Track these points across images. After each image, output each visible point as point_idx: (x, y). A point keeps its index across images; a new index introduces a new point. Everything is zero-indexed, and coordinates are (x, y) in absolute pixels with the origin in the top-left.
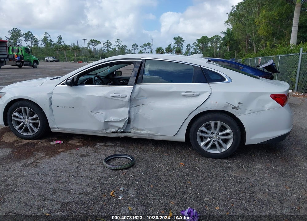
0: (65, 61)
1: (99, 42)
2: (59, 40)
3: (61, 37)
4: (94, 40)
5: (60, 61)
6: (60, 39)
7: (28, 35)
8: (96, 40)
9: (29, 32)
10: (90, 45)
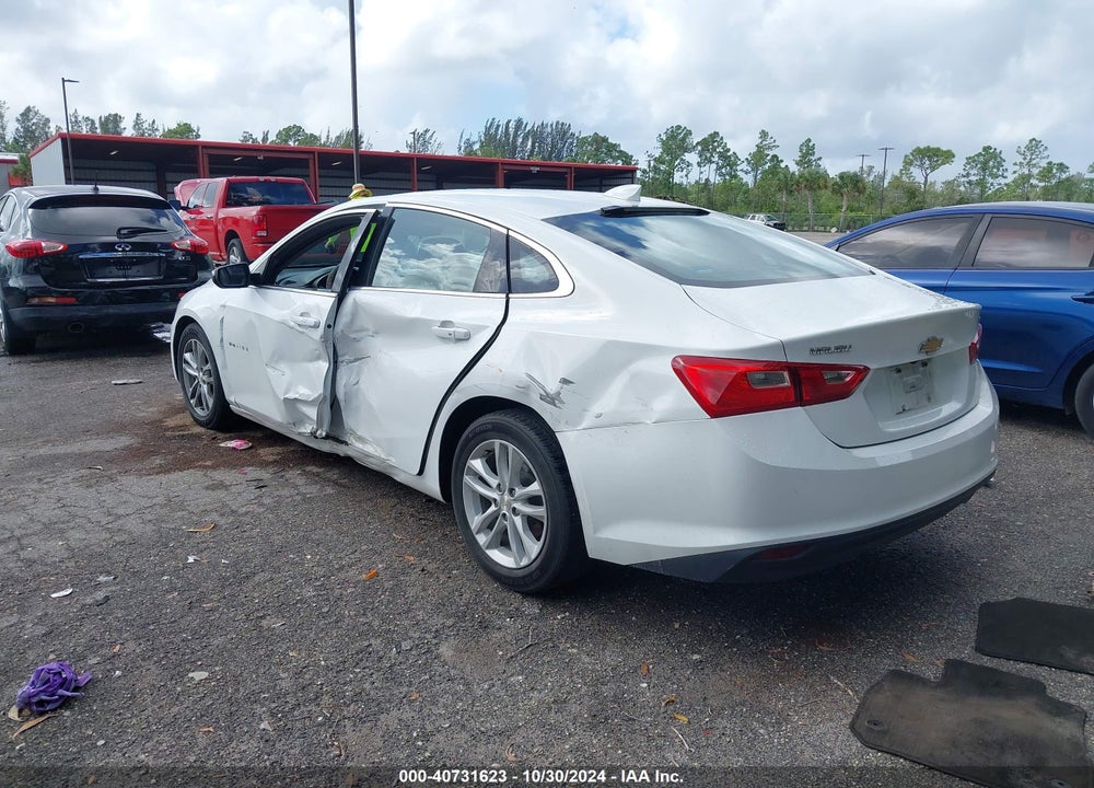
0: (806, 228)
1: (948, 156)
2: (804, 156)
3: (811, 144)
4: (928, 149)
5: (790, 228)
6: (807, 150)
7: (711, 144)
8: (939, 149)
9: (716, 134)
10: (912, 169)
